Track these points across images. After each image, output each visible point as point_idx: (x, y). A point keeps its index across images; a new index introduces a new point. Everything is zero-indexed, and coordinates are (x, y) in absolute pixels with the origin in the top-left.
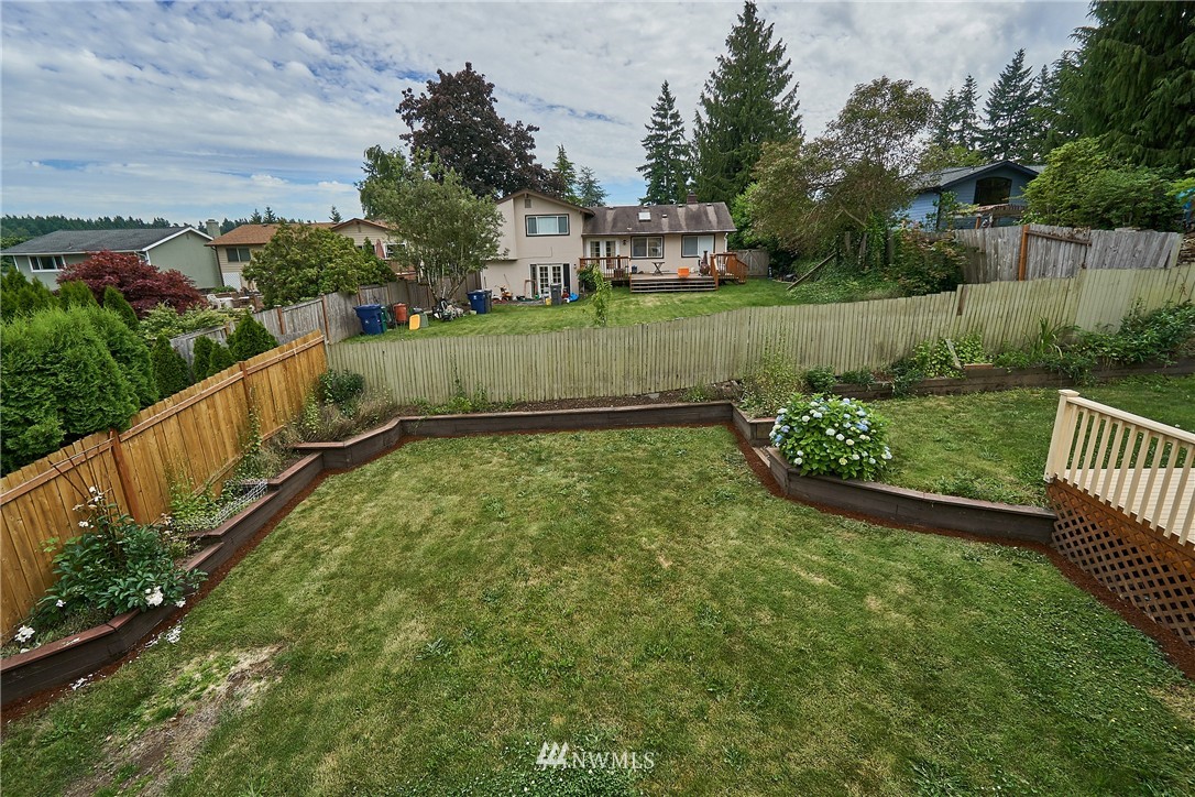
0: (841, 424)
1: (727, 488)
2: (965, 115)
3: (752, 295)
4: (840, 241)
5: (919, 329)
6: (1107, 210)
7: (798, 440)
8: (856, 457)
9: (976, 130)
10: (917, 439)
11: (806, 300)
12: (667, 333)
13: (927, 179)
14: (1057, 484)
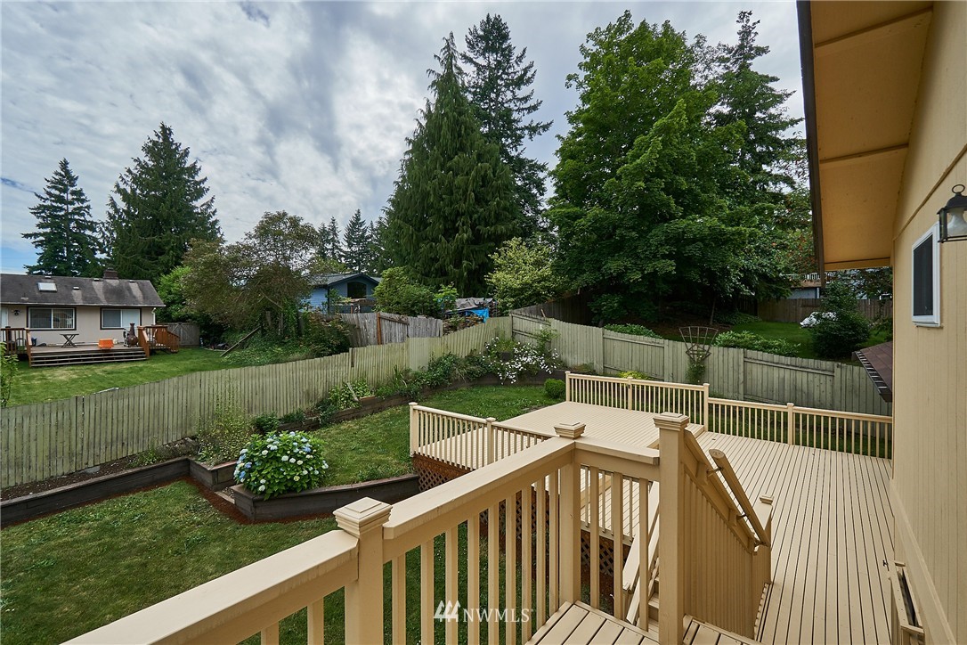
0: (292, 451)
1: (198, 533)
2: (333, 239)
3: (188, 362)
4: (263, 318)
5: (330, 378)
6: (413, 306)
7: (260, 472)
8: (305, 472)
9: (341, 250)
10: (340, 451)
11: (240, 364)
12: (110, 403)
13: (319, 280)
14: (417, 456)
